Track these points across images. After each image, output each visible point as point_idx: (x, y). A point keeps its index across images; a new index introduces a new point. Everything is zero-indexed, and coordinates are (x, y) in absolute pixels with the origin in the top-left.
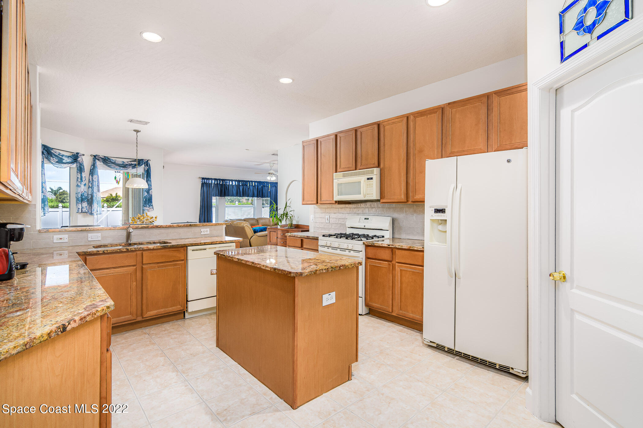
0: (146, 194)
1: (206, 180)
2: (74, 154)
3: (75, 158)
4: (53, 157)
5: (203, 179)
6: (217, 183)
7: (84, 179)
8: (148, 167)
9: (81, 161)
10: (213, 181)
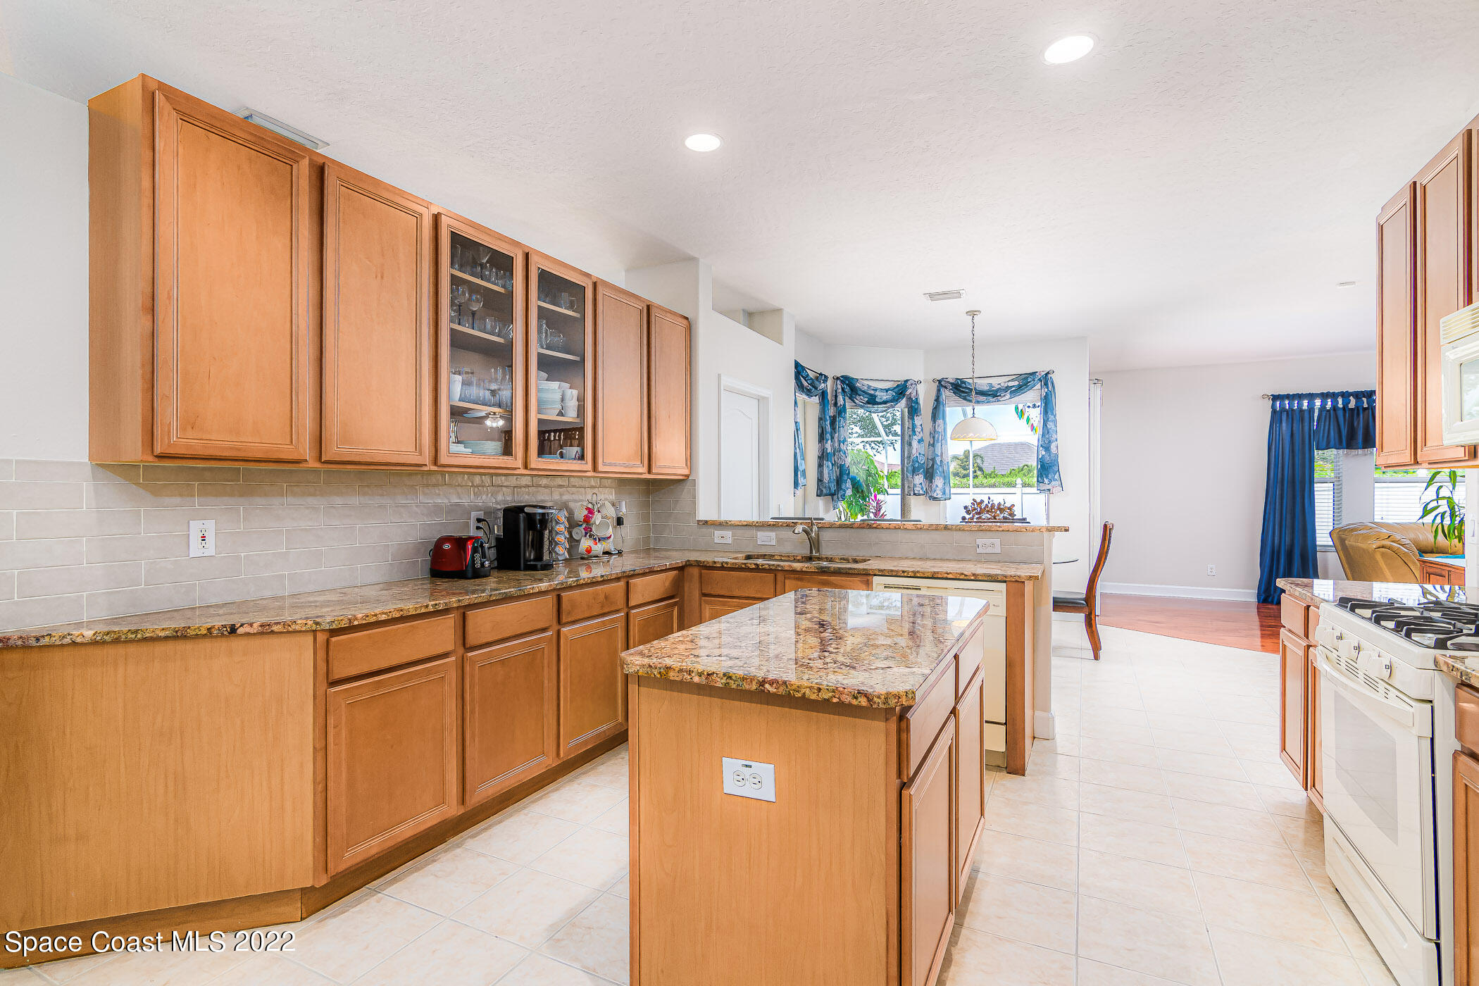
0: (1044, 453)
1: (1287, 402)
2: (900, 383)
3: (901, 390)
4: (860, 395)
5: (1275, 398)
6: (1335, 408)
7: (919, 430)
8: (1048, 388)
9: (914, 394)
10: (1318, 403)
